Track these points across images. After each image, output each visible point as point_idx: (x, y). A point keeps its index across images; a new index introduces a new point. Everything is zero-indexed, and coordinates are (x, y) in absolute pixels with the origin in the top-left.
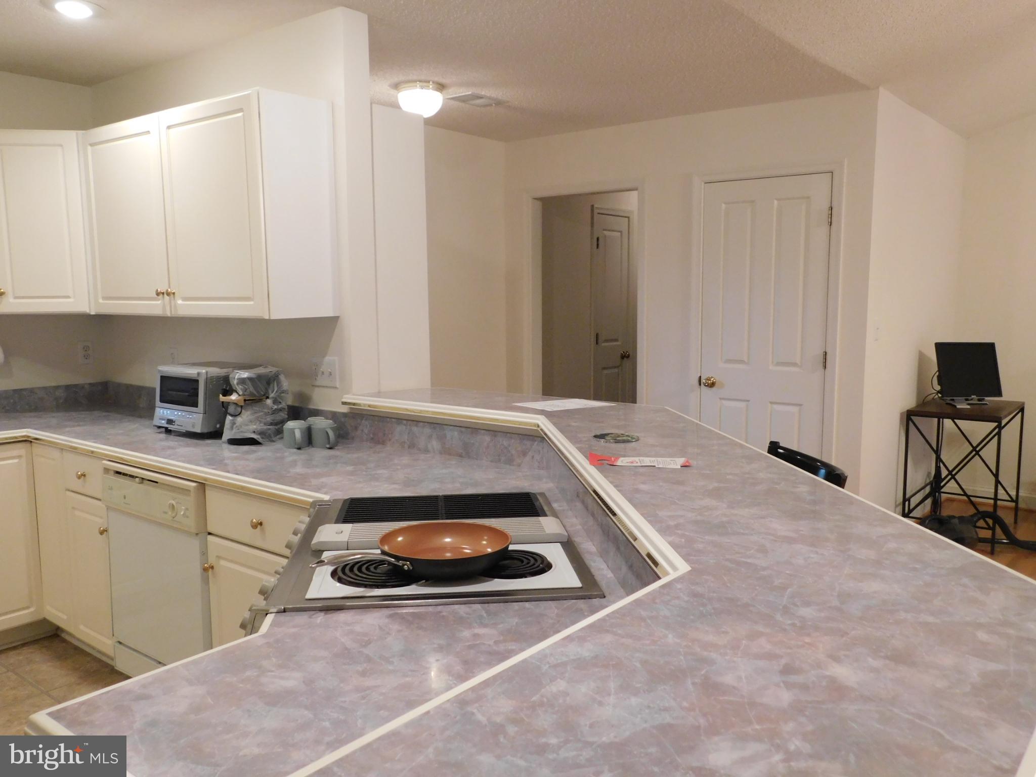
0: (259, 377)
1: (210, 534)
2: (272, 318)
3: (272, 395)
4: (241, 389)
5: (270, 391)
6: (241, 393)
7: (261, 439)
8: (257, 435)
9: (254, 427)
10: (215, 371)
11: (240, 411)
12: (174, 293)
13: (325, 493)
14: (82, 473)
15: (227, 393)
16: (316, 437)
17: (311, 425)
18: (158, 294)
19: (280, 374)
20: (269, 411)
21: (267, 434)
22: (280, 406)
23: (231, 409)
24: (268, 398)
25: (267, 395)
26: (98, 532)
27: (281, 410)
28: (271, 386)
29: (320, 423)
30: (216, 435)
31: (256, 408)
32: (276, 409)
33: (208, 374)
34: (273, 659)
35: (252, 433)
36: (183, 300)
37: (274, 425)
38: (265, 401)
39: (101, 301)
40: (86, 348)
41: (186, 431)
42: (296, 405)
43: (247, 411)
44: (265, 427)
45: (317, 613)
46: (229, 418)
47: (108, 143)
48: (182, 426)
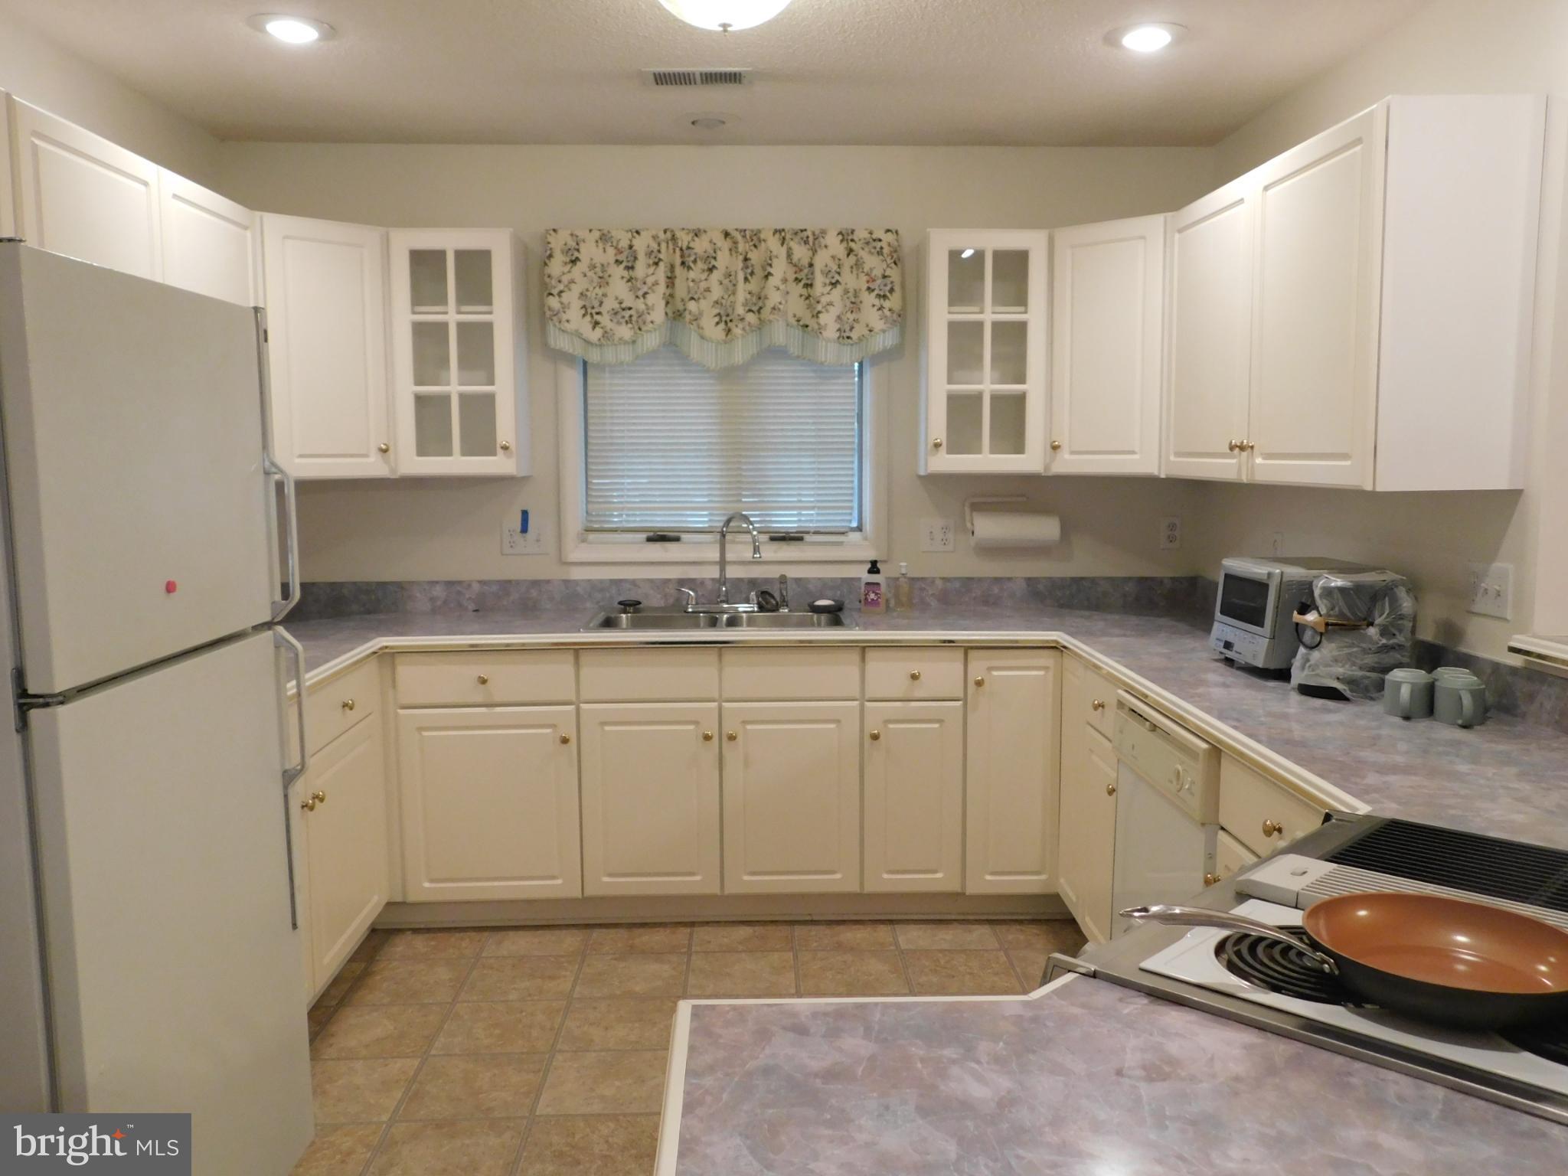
0: (1358, 588)
1: (1223, 829)
2: (1379, 489)
3: (1378, 621)
4: (1326, 606)
5: (1376, 614)
6: (1323, 611)
7: (1348, 692)
8: (1343, 683)
9: (1340, 670)
10: (1295, 572)
11: (1319, 639)
12: (1252, 447)
13: (1367, 802)
14: (1101, 702)
15: (1304, 610)
16: (1442, 703)
17: (1436, 680)
18: (1232, 448)
19: (1397, 586)
20: (1370, 646)
21: (1362, 686)
22: (1392, 641)
23: (1308, 637)
24: (1371, 624)
25: (1370, 620)
26: (1105, 790)
27: (1394, 648)
28: (1378, 605)
29: (1453, 679)
30: (1283, 675)
31: (1347, 640)
32: (1385, 646)
33: (1284, 575)
34: (1001, 1044)
35: (1334, 680)
36: (1264, 459)
37: (1379, 672)
38: (1364, 629)
39: (1172, 458)
40: (1172, 527)
41: (1246, 663)
42: (1439, 642)
43: (1333, 642)
44: (1360, 673)
45: (1139, 996)
46: (1302, 650)
47: (1200, 223)
48: (1240, 653)
